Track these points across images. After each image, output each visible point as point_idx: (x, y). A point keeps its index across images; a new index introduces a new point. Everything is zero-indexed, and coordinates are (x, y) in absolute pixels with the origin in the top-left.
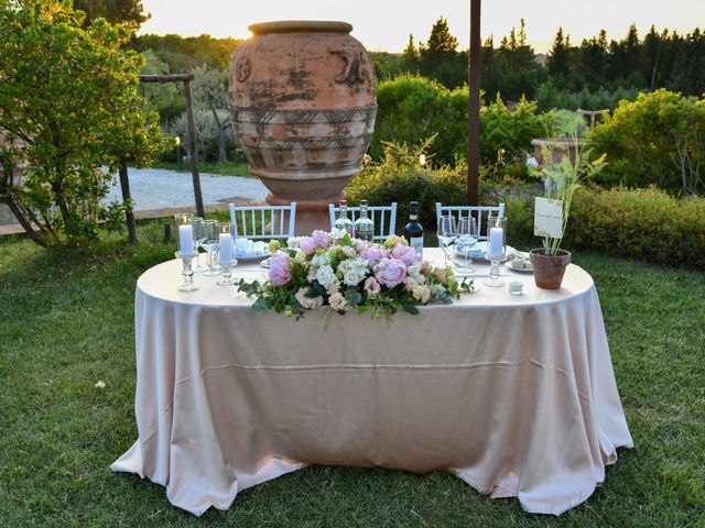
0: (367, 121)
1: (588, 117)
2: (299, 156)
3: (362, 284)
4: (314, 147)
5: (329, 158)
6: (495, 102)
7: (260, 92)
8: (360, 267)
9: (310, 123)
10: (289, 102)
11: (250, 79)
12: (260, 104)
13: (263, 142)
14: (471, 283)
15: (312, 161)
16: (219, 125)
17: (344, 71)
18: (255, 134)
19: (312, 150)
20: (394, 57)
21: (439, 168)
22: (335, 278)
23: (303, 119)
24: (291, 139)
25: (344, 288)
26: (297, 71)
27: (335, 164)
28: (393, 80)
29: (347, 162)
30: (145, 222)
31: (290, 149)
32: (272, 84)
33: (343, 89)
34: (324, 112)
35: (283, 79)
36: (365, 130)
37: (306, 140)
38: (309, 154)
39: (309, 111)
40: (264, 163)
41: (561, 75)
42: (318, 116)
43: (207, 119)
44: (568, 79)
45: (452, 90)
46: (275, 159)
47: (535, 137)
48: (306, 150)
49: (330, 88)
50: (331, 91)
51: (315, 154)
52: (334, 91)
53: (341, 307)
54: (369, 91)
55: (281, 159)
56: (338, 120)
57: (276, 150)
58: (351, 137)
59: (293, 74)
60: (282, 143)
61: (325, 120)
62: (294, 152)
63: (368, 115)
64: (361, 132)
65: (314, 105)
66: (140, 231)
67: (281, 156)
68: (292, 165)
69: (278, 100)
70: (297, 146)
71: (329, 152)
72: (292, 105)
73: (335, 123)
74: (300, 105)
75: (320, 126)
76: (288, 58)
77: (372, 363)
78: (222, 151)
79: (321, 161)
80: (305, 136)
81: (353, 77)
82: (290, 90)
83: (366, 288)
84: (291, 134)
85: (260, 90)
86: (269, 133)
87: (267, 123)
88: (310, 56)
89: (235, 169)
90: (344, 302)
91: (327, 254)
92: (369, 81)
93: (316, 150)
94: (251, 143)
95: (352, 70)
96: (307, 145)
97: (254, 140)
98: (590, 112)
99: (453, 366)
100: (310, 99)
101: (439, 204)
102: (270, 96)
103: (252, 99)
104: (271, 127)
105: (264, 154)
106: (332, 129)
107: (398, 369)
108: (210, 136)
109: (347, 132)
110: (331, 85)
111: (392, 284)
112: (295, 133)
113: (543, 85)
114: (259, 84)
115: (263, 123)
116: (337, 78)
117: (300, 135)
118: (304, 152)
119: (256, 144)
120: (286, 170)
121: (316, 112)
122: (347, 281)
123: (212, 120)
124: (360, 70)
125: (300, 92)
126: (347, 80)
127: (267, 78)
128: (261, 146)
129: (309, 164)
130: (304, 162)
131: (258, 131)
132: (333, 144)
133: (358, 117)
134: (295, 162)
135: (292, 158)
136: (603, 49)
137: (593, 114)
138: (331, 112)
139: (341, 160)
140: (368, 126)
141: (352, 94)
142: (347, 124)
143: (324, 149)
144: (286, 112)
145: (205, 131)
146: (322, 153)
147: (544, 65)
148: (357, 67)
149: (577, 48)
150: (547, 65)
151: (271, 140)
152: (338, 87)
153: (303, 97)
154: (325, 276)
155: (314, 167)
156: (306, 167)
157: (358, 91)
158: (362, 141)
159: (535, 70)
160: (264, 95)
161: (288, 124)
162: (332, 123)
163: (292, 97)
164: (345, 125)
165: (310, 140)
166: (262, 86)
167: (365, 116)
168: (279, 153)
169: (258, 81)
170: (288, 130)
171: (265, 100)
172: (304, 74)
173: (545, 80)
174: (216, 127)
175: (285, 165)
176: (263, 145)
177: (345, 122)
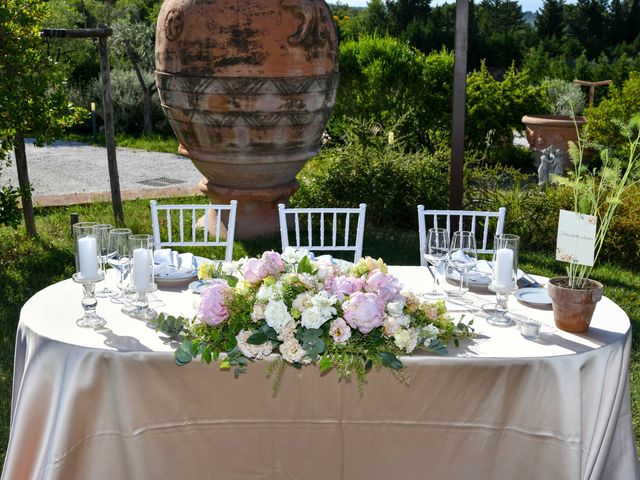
0: (326, 93)
1: (585, 89)
2: (242, 134)
3: (325, 327)
4: (260, 124)
5: (279, 138)
6: (479, 70)
7: (194, 54)
8: (324, 305)
9: (256, 94)
10: (230, 68)
11: (183, 37)
12: (194, 69)
13: (196, 116)
14: (471, 323)
15: (257, 141)
16: (145, 89)
17: (299, 32)
18: (187, 106)
19: (257, 128)
20: (355, 11)
21: (414, 152)
22: (288, 318)
23: (246, 88)
24: (231, 113)
25: (301, 333)
26: (242, 28)
27: (287, 145)
28: (356, 40)
29: (301, 143)
30: (46, 211)
31: (230, 126)
32: (210, 45)
33: (297, 53)
34: (275, 80)
35: (224, 38)
36: (324, 104)
37: (250, 114)
38: (254, 132)
39: (255, 79)
40: (197, 142)
41: (554, 38)
42: (266, 85)
43: (130, 81)
44: (561, 43)
45: (427, 54)
46: (211, 137)
47: (526, 114)
48: (252, 127)
49: (283, 52)
50: (282, 55)
51: (262, 133)
52: (287, 54)
53: (296, 357)
54: (329, 56)
55: (219, 137)
56: (291, 91)
57: (213, 126)
58: (307, 112)
59: (236, 32)
60: (219, 118)
61: (274, 90)
62: (235, 129)
63: (329, 85)
64: (319, 105)
65: (261, 72)
66: (40, 223)
67: (218, 132)
68: (233, 145)
69: (217, 65)
70: (240, 122)
71: (280, 131)
72: (233, 71)
73: (287, 94)
74: (244, 70)
75: (268, 98)
76: (231, 11)
77: (336, 418)
78: (147, 120)
79: (268, 141)
80: (249, 110)
81: (311, 38)
82: (232, 52)
83: (331, 333)
84: (231, 107)
85: (194, 50)
86: (204, 105)
87: (202, 93)
88: (257, 10)
89: (162, 144)
90: (301, 352)
91: (279, 285)
92: (330, 43)
93: (263, 128)
94: (182, 116)
95: (309, 29)
96: (253, 121)
97: (186, 112)
98: (589, 83)
99: (444, 424)
100: (256, 64)
101: (420, 208)
102: (207, 59)
103: (184, 61)
104: (206, 97)
105: (198, 131)
106: (284, 102)
107: (371, 425)
108: (132, 102)
109: (302, 106)
110: (282, 47)
111: (366, 328)
112: (237, 105)
113: (532, 49)
114: (193, 44)
115: (197, 93)
116: (291, 40)
117: (243, 108)
118: (247, 130)
119: (187, 119)
120: (225, 152)
121: (265, 80)
122: (306, 322)
123: (137, 83)
124: (320, 29)
125: (244, 55)
126: (303, 41)
127: (203, 36)
128: (194, 120)
129: (254, 145)
130: (248, 142)
131: (191, 103)
132: (284, 120)
133: (316, 89)
134: (236, 141)
135: (234, 137)
136: (603, 9)
137: (593, 85)
138: (282, 79)
139: (294, 140)
140: (328, 98)
141: (309, 59)
142: (302, 97)
143: (273, 126)
144: (226, 79)
145: (127, 96)
146: (270, 132)
147: (533, 25)
148: (316, 27)
149: (572, 5)
150: (536, 24)
151: (206, 113)
152: (291, 50)
153: (247, 61)
154: (276, 315)
155: (259, 149)
156: (251, 148)
157: (316, 56)
158: (320, 117)
159: (522, 32)
160: (200, 57)
161: (228, 94)
162: (283, 94)
163: (234, 61)
164: (300, 97)
165: (256, 114)
166: (197, 46)
167: (324, 87)
168: (216, 129)
169: (193, 39)
170: (229, 102)
171: (200, 64)
172: (250, 33)
173: (535, 44)
174: (140, 90)
175: (224, 145)
176: (197, 119)
177: (300, 93)
